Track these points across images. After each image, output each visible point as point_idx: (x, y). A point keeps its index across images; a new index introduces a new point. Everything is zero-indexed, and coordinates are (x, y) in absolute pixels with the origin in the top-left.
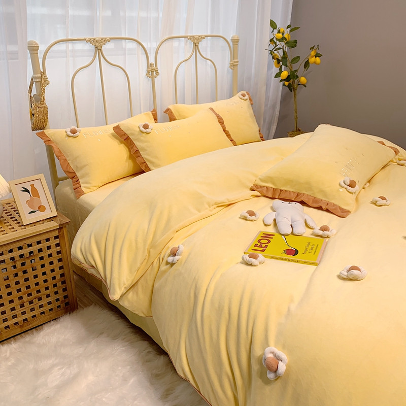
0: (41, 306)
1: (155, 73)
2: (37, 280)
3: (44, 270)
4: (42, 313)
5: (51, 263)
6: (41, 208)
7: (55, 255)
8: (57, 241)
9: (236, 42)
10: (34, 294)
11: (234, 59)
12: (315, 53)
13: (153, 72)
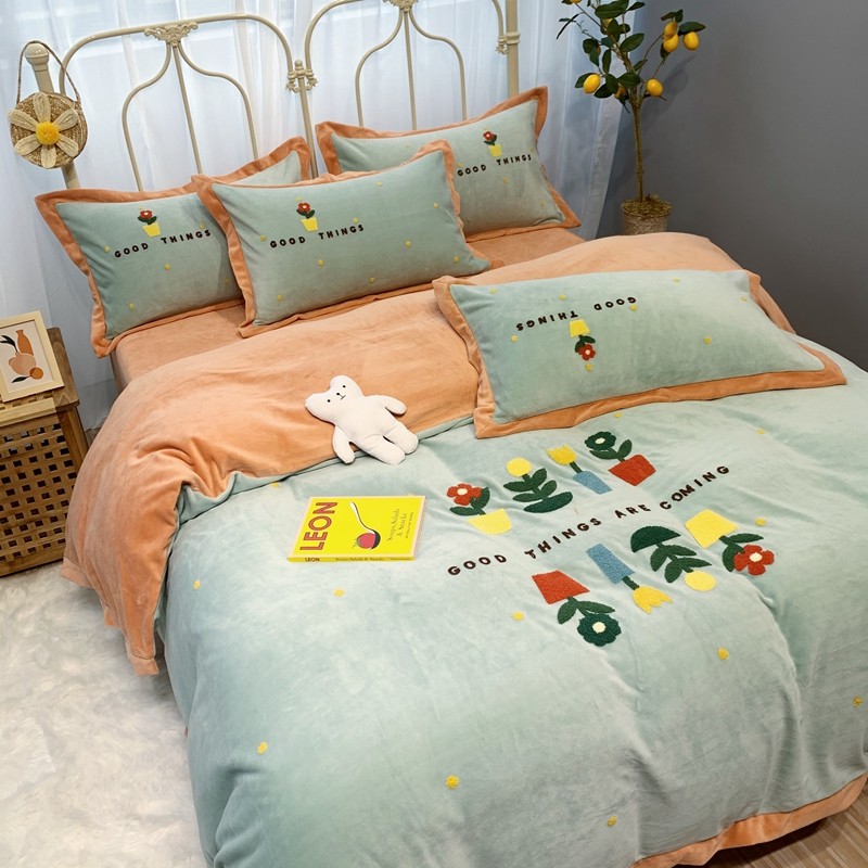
0: (43, 535)
1: (306, 80)
2: (29, 494)
3: (40, 478)
4: (45, 546)
5: (53, 468)
6: (36, 373)
7: (57, 454)
8: (60, 432)
10: (28, 515)
11: (507, 31)
12: (674, 27)
13: (301, 79)
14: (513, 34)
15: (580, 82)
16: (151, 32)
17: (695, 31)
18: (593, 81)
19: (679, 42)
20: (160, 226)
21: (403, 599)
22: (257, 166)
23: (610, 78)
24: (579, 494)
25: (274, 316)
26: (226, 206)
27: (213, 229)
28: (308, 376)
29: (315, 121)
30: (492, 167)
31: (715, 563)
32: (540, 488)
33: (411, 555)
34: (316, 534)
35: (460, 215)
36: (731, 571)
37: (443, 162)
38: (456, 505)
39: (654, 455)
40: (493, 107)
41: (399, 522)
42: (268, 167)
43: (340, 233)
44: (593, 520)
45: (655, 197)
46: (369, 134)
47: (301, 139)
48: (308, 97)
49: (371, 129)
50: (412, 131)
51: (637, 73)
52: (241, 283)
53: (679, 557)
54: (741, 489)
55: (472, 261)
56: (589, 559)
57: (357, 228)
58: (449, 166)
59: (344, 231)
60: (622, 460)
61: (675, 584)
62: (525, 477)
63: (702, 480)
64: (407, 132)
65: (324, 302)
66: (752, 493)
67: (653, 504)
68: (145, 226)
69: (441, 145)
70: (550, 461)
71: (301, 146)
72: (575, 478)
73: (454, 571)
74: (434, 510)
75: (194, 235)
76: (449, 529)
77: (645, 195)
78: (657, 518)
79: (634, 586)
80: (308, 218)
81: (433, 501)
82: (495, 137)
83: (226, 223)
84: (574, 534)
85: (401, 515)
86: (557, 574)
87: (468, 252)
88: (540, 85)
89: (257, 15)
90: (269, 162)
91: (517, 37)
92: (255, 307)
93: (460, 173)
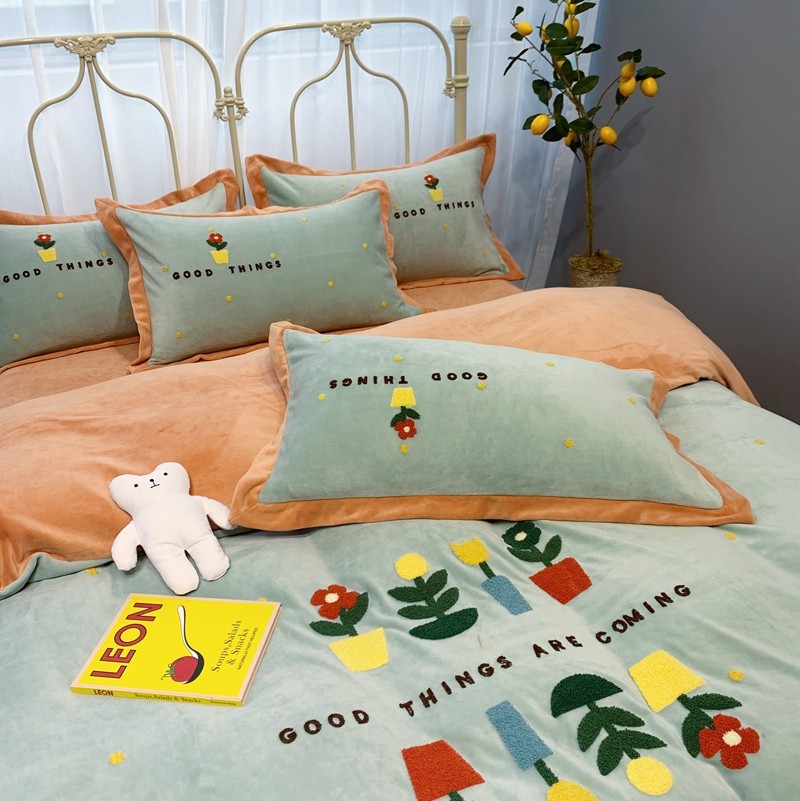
1: (236, 109)
9: (461, 32)
11: (456, 73)
12: (632, 68)
13: (230, 108)
14: (461, 77)
15: (528, 124)
16: (62, 43)
17: (655, 77)
18: (543, 121)
19: (636, 86)
20: (57, 251)
21: (204, 781)
22: (179, 196)
23: (561, 121)
24: (487, 613)
25: (173, 355)
26: (130, 233)
27: (115, 257)
28: (162, 431)
29: (244, 154)
30: (431, 211)
31: (671, 741)
32: (436, 597)
33: (238, 698)
34: (120, 651)
35: (393, 259)
36: (694, 756)
37: (378, 203)
38: (320, 618)
39: (589, 560)
40: (440, 151)
41: (237, 639)
42: (191, 198)
43: (254, 268)
44: (501, 659)
45: (606, 252)
46: (304, 171)
47: (230, 172)
48: (238, 128)
49: (306, 165)
50: (350, 170)
51: (590, 119)
52: (138, 317)
53: (619, 728)
54: (707, 621)
55: (402, 308)
56: (488, 725)
57: (274, 264)
58: (385, 207)
59: (259, 267)
60: (548, 564)
61: (612, 780)
62: (418, 580)
63: (654, 604)
64: (346, 171)
65: (232, 343)
66: (724, 630)
67: (586, 636)
68: (41, 251)
69: (378, 185)
70: (453, 558)
71: (228, 179)
72: (485, 586)
73: (287, 736)
74: (288, 624)
75: (94, 263)
76: (300, 658)
77: (594, 251)
78: (593, 660)
79: (550, 779)
80: (218, 249)
81: (290, 612)
82: (437, 181)
83: (129, 251)
84: (471, 682)
85: (240, 631)
86: (440, 749)
87: (398, 298)
88: (488, 132)
89: (184, 35)
90: (192, 193)
91: (466, 80)
92: (150, 343)
93: (397, 216)
